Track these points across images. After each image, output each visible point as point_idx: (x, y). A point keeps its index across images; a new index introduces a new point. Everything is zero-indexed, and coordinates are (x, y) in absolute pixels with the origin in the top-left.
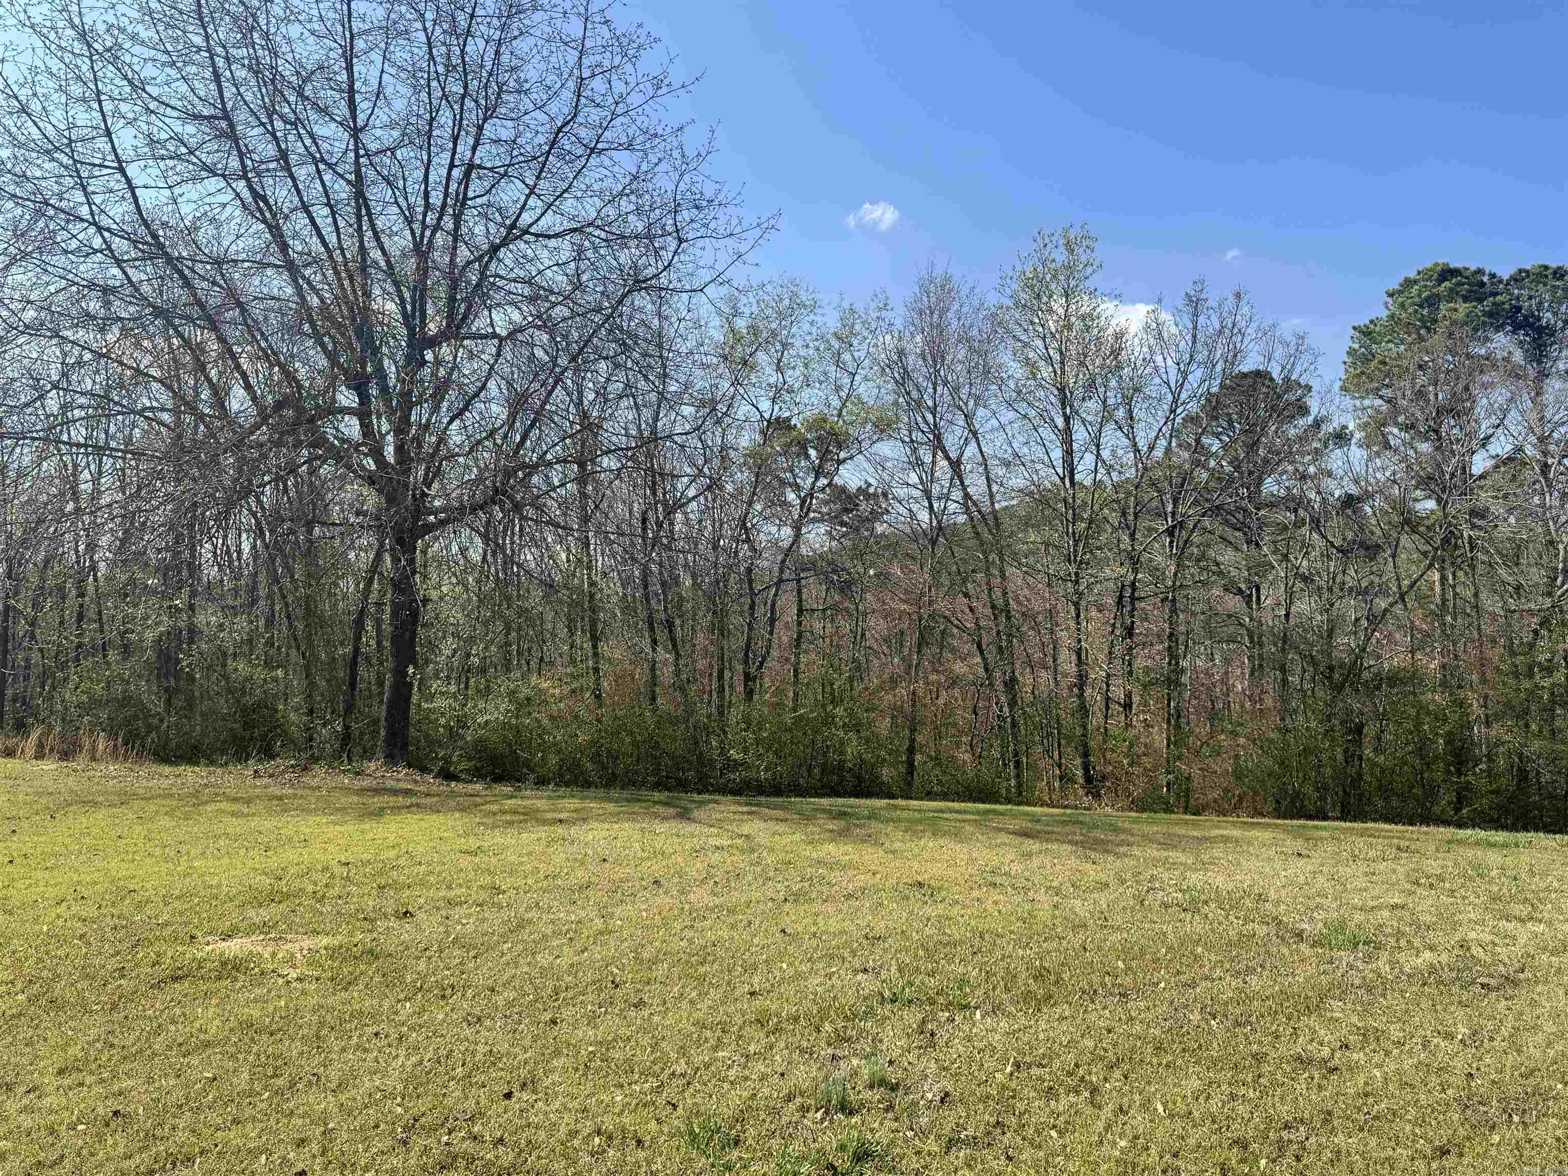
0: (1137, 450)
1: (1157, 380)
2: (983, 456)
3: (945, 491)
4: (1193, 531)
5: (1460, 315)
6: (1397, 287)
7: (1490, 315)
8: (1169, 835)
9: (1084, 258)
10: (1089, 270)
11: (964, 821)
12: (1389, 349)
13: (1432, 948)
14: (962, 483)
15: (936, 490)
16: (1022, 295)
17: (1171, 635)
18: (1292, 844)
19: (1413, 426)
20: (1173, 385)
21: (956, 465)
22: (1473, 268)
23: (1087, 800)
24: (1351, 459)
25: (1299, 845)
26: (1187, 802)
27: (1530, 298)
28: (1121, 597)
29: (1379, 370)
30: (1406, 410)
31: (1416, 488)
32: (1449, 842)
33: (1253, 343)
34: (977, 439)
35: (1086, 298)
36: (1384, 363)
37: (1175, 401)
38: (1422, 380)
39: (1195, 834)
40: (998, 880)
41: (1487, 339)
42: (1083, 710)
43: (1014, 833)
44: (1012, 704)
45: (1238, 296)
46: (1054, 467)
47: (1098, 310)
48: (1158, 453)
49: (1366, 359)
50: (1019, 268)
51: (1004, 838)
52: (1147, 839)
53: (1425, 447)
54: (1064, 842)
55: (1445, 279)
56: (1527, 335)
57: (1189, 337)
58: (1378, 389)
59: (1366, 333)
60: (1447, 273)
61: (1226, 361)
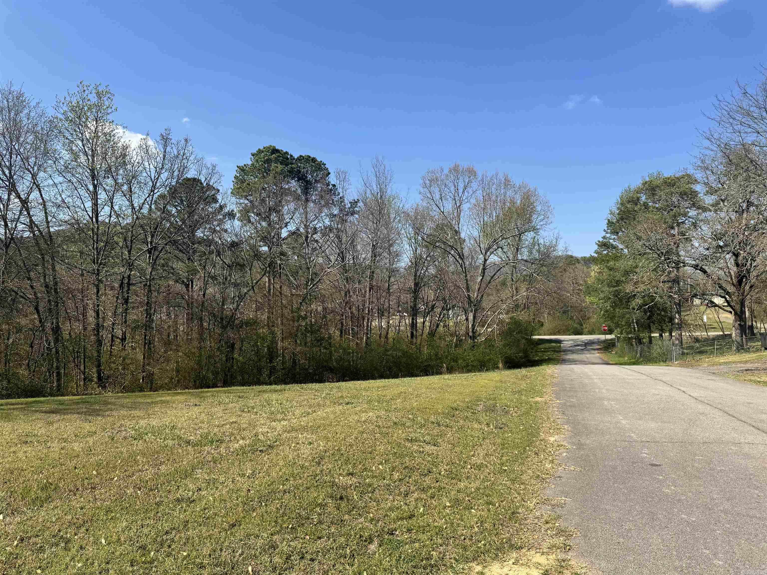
0: (133, 208)
1: (145, 174)
2: (43, 199)
3: (16, 217)
4: (160, 252)
5: (279, 170)
6: (255, 152)
7: (290, 172)
8: (135, 403)
9: (107, 103)
10: (110, 110)
11: (14, 409)
12: (251, 179)
13: (243, 439)
14: (29, 214)
15: (10, 215)
16: (69, 114)
17: (148, 303)
18: (193, 400)
19: (260, 214)
20: (153, 178)
21: (25, 203)
22: (285, 151)
23: (98, 390)
24: (234, 225)
25: (197, 401)
26: (152, 385)
27: (304, 168)
28: (122, 283)
29: (247, 187)
30: (257, 207)
31: (260, 241)
32: (259, 392)
33: (192, 165)
34: (39, 189)
35: (108, 124)
36: (249, 185)
37: (154, 186)
38: (264, 195)
39: (148, 401)
40: (29, 439)
41: (288, 182)
42: (99, 342)
43: (45, 412)
44: (56, 340)
45: (186, 140)
46: (87, 211)
47: (114, 132)
48: (145, 211)
49: (243, 181)
50: (68, 99)
51: (38, 415)
52: (123, 406)
53: (264, 224)
54: (75, 413)
55: (274, 153)
56: (302, 183)
57: (161, 156)
58: (247, 196)
59: (242, 169)
60: (275, 151)
61: (179, 171)
